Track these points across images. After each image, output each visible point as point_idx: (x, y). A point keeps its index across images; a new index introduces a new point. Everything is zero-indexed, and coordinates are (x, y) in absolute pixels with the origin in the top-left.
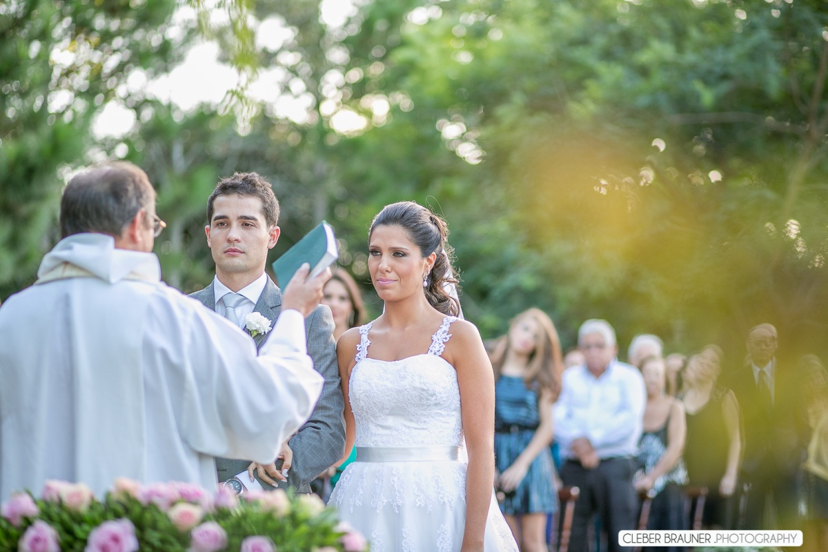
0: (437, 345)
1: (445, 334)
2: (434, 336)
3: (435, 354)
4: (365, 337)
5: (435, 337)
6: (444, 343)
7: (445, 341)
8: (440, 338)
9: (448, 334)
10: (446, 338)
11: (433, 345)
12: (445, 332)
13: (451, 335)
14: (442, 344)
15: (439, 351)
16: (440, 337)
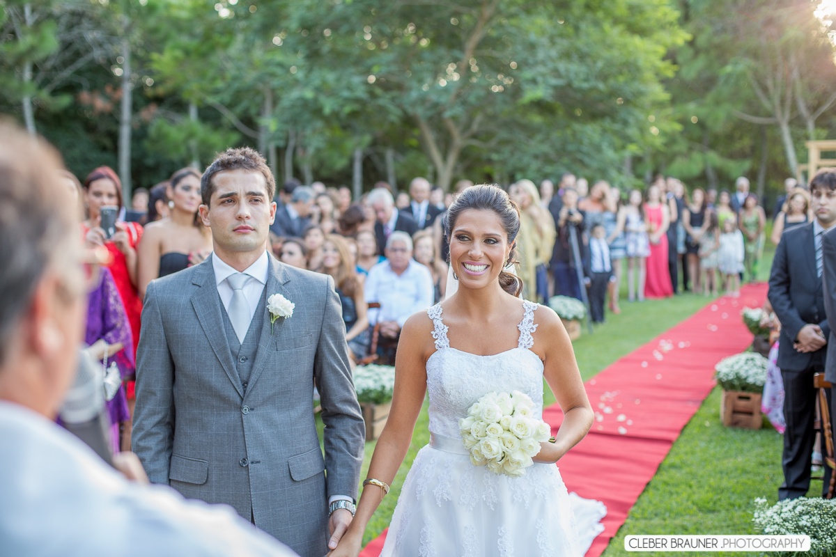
0: (525, 336)
1: (531, 324)
2: (520, 326)
3: (525, 347)
4: (438, 323)
5: (521, 328)
6: (531, 334)
7: (532, 331)
8: (527, 329)
9: (534, 324)
10: (532, 328)
11: (521, 337)
12: (530, 321)
13: (537, 325)
14: (530, 336)
15: (529, 344)
16: (527, 327)
